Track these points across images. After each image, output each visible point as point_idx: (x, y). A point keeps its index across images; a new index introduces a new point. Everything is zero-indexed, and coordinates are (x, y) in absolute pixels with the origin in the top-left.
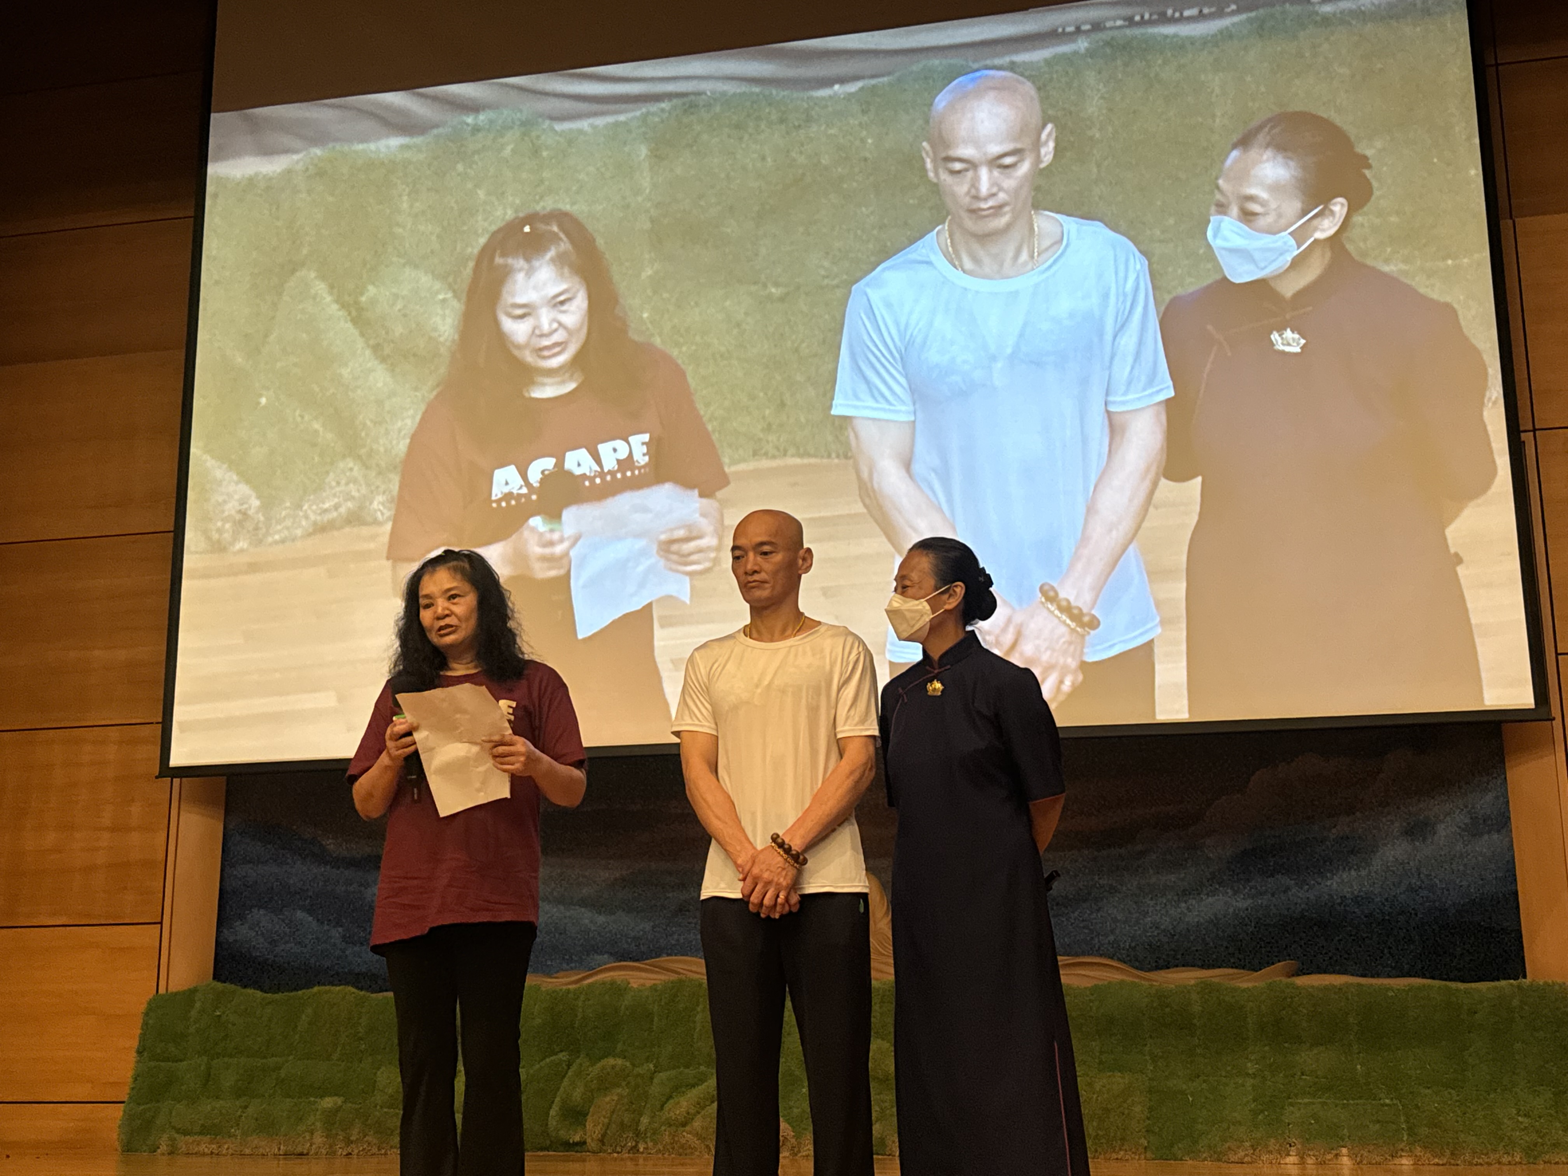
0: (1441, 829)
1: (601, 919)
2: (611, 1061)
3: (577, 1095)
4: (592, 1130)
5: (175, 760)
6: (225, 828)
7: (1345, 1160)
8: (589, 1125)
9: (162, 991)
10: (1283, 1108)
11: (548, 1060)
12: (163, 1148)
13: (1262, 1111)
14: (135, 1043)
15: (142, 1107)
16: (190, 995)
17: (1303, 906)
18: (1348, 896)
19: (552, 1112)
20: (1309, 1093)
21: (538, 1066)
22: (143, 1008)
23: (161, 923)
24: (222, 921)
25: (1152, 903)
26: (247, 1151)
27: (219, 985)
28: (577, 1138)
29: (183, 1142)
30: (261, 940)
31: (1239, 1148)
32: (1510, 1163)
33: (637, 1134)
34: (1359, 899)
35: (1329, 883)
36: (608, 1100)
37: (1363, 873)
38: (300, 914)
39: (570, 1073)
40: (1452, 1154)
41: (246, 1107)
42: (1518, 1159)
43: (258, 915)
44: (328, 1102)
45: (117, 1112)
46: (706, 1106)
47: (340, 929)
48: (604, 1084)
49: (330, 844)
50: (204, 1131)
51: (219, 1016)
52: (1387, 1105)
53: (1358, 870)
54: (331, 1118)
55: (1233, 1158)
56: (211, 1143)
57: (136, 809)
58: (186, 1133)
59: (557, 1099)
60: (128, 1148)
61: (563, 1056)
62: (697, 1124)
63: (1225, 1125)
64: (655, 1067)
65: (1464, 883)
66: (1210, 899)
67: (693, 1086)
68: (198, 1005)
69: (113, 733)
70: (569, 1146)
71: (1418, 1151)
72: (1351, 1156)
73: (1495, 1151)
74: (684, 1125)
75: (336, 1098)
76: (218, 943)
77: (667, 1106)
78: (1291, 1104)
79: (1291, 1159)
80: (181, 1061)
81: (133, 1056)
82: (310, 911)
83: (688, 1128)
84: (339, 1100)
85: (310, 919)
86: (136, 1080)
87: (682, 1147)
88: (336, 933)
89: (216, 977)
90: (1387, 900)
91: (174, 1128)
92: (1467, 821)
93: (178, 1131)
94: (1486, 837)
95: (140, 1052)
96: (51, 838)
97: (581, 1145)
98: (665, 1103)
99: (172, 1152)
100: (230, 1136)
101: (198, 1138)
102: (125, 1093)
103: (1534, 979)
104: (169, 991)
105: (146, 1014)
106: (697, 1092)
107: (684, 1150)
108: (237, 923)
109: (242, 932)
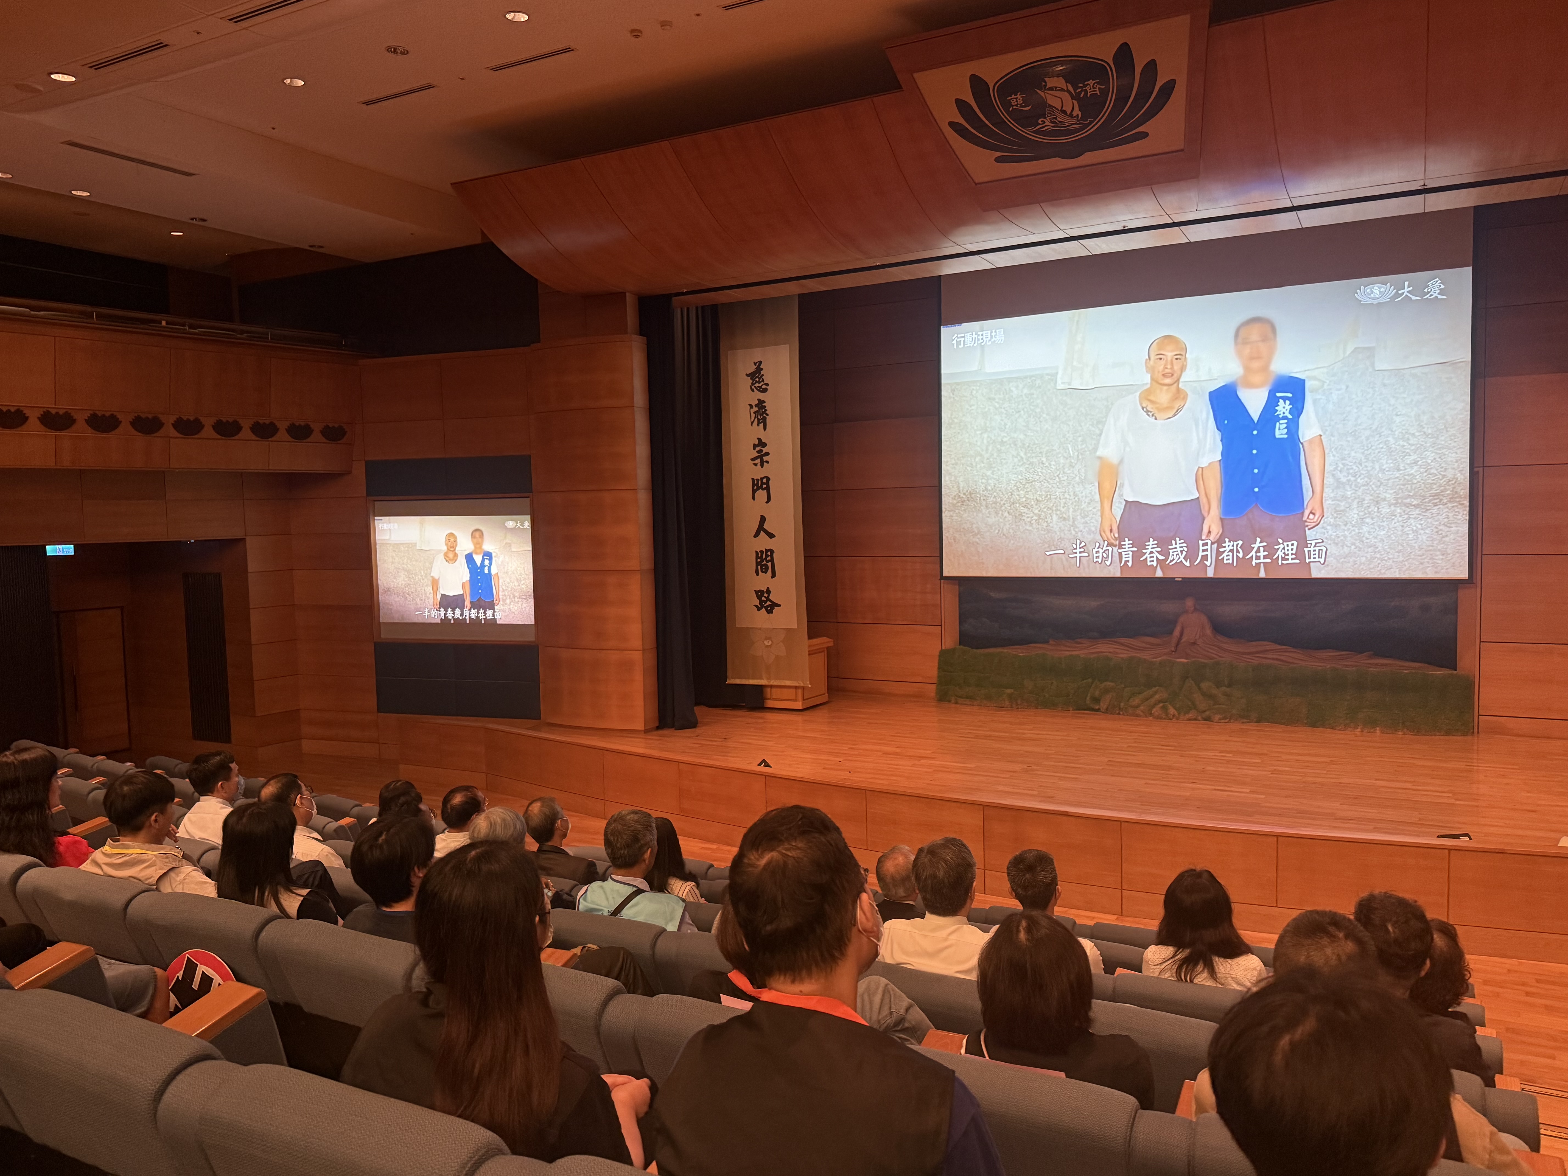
0: (1433, 609)
2: (1108, 683)
3: (1097, 693)
4: (1103, 706)
5: (945, 575)
7: (1378, 732)
8: (1102, 704)
9: (943, 648)
10: (1357, 713)
11: (1085, 681)
12: (953, 701)
13: (1350, 713)
14: (937, 665)
15: (942, 686)
16: (953, 650)
17: (1377, 630)
18: (1396, 627)
19: (1088, 699)
20: (1368, 708)
22: (938, 653)
23: (941, 625)
24: (960, 623)
27: (963, 647)
28: (1097, 708)
29: (960, 700)
30: (973, 629)
31: (1340, 725)
32: (1439, 735)
33: (1120, 709)
35: (1388, 622)
36: (1108, 697)
38: (984, 619)
39: (1093, 686)
40: (1418, 732)
41: (980, 690)
42: (1442, 734)
43: (972, 620)
44: (1009, 691)
45: (934, 687)
46: (1144, 702)
48: (1107, 691)
50: (967, 697)
51: (964, 659)
52: (1396, 714)
53: (1399, 619)
54: (1010, 696)
55: (1338, 729)
56: (970, 701)
57: (929, 586)
58: (960, 697)
59: (1089, 695)
60: (940, 700)
61: (1090, 680)
62: (1142, 708)
63: (1335, 718)
64: (1125, 686)
65: (1438, 631)
67: (1139, 694)
68: (957, 654)
69: (918, 559)
70: (1093, 710)
71: (1405, 730)
72: (1381, 730)
73: (1434, 731)
74: (1137, 708)
75: (1011, 689)
76: (960, 630)
77: (1131, 700)
78: (1361, 712)
79: (1359, 730)
80: (953, 672)
81: (936, 669)
82: (987, 618)
83: (1139, 709)
84: (1012, 691)
85: (988, 620)
86: (939, 678)
87: (1137, 714)
89: (961, 644)
90: (1411, 631)
91: (955, 695)
92: (1443, 609)
93: (957, 696)
95: (939, 668)
96: (899, 594)
97: (1098, 710)
98: (1129, 699)
99: (956, 703)
100: (976, 700)
101: (965, 699)
102: (935, 681)
103: (1459, 672)
104: (947, 648)
105: (939, 656)
106: (1141, 696)
107: (1138, 716)
108: (964, 624)
109: (966, 626)
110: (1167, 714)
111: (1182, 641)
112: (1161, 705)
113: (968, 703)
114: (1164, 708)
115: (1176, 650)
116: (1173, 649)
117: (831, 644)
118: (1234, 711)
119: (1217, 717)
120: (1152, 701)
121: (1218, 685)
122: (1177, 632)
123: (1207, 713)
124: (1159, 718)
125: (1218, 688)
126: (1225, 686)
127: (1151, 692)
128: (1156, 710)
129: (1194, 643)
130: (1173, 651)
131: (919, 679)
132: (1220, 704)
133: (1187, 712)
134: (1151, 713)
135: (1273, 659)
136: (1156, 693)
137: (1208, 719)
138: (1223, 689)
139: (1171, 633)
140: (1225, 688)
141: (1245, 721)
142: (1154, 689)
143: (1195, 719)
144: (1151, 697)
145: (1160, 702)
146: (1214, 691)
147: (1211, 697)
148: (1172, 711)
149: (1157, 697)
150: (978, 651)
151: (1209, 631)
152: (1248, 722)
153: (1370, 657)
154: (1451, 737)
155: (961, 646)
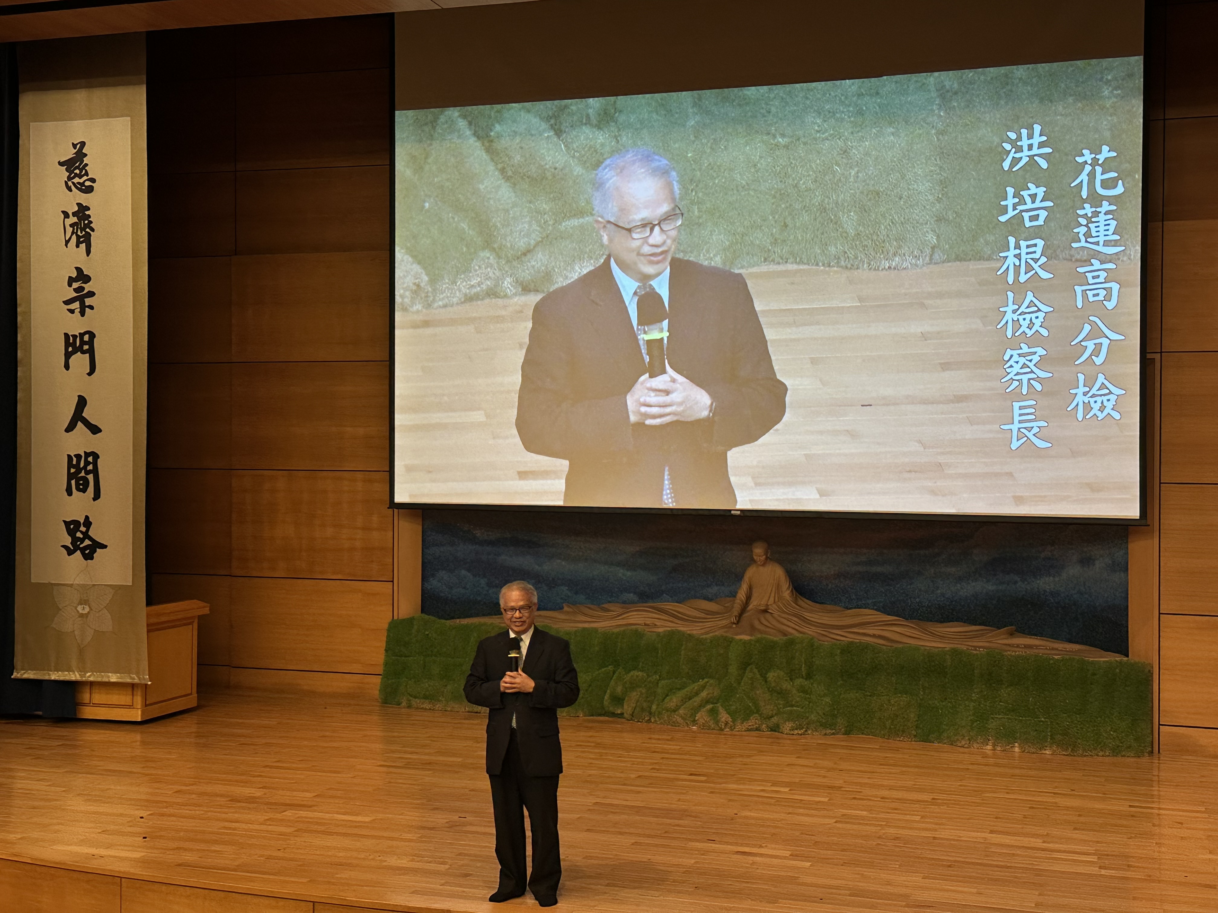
0: (1097, 562)
1: (629, 573)
2: (635, 673)
3: (619, 689)
4: (627, 708)
5: (398, 499)
6: (423, 528)
7: (1017, 749)
8: (625, 707)
9: (396, 618)
10: (988, 720)
11: (603, 670)
12: (404, 704)
13: (977, 721)
14: (384, 644)
15: (390, 682)
16: (410, 621)
17: (1024, 593)
18: (1048, 590)
19: (606, 698)
20: (1002, 712)
21: (597, 672)
22: (386, 626)
23: (393, 581)
24: (424, 578)
25: (941, 582)
26: (449, 709)
27: (426, 617)
28: (619, 712)
29: (415, 702)
30: (444, 587)
31: (962, 739)
32: (1103, 756)
33: (650, 713)
34: (1053, 593)
35: (1038, 582)
36: (635, 695)
37: (1057, 579)
38: (463, 572)
39: (614, 678)
40: (1072, 750)
41: (446, 686)
42: (1107, 754)
43: (442, 573)
45: (378, 680)
46: (686, 702)
47: (486, 580)
48: (633, 686)
49: (478, 533)
50: (426, 697)
51: (428, 635)
52: (1042, 721)
53: (1054, 577)
55: (960, 745)
56: (430, 703)
57: (375, 518)
58: (415, 697)
59: (608, 691)
60: (386, 701)
61: (611, 668)
62: (682, 712)
63: (956, 727)
64: (660, 676)
65: (1106, 595)
66: (974, 584)
67: (679, 689)
68: (416, 627)
69: (359, 475)
70: (613, 715)
71: (1054, 748)
72: (1020, 747)
73: (1095, 749)
74: (675, 711)
76: (422, 590)
77: (666, 701)
78: (993, 718)
79: (989, 747)
80: (408, 656)
81: (382, 651)
82: (469, 570)
83: (677, 713)
85: (469, 574)
86: (386, 665)
87: (674, 722)
88: (483, 582)
89: (423, 611)
90: (1068, 596)
91: (409, 694)
92: (1110, 562)
93: (411, 696)
94: (1116, 573)
95: (386, 650)
96: (330, 531)
97: (621, 715)
98: (665, 698)
99: (409, 707)
100: (439, 701)
101: (422, 701)
102: (380, 670)
103: (1133, 657)
104: (400, 618)
105: (389, 631)
106: (681, 694)
107: (675, 724)
108: (431, 579)
109: (434, 583)
110: (717, 722)
111: (751, 607)
112: (709, 706)
113: (427, 706)
114: (713, 712)
115: (738, 622)
116: (733, 619)
117: (206, 611)
118: (813, 717)
119: (787, 726)
120: (697, 700)
121: (792, 675)
122: (742, 594)
123: (775, 720)
124: (704, 727)
125: (791, 680)
126: (803, 677)
127: (696, 686)
128: (702, 716)
129: (765, 611)
130: (734, 623)
131: (357, 668)
132: (792, 706)
133: (746, 719)
134: (694, 721)
135: (874, 636)
136: (703, 687)
137: (775, 729)
138: (799, 681)
139: (734, 595)
140: (801, 680)
141: (828, 731)
142: (701, 682)
143: (757, 729)
144: (697, 694)
145: (708, 702)
146: (786, 685)
147: (782, 693)
148: (724, 716)
149: (704, 694)
150: (449, 623)
151: (787, 594)
152: (833, 734)
153: (1011, 634)
154: (1119, 759)
155: (423, 615)
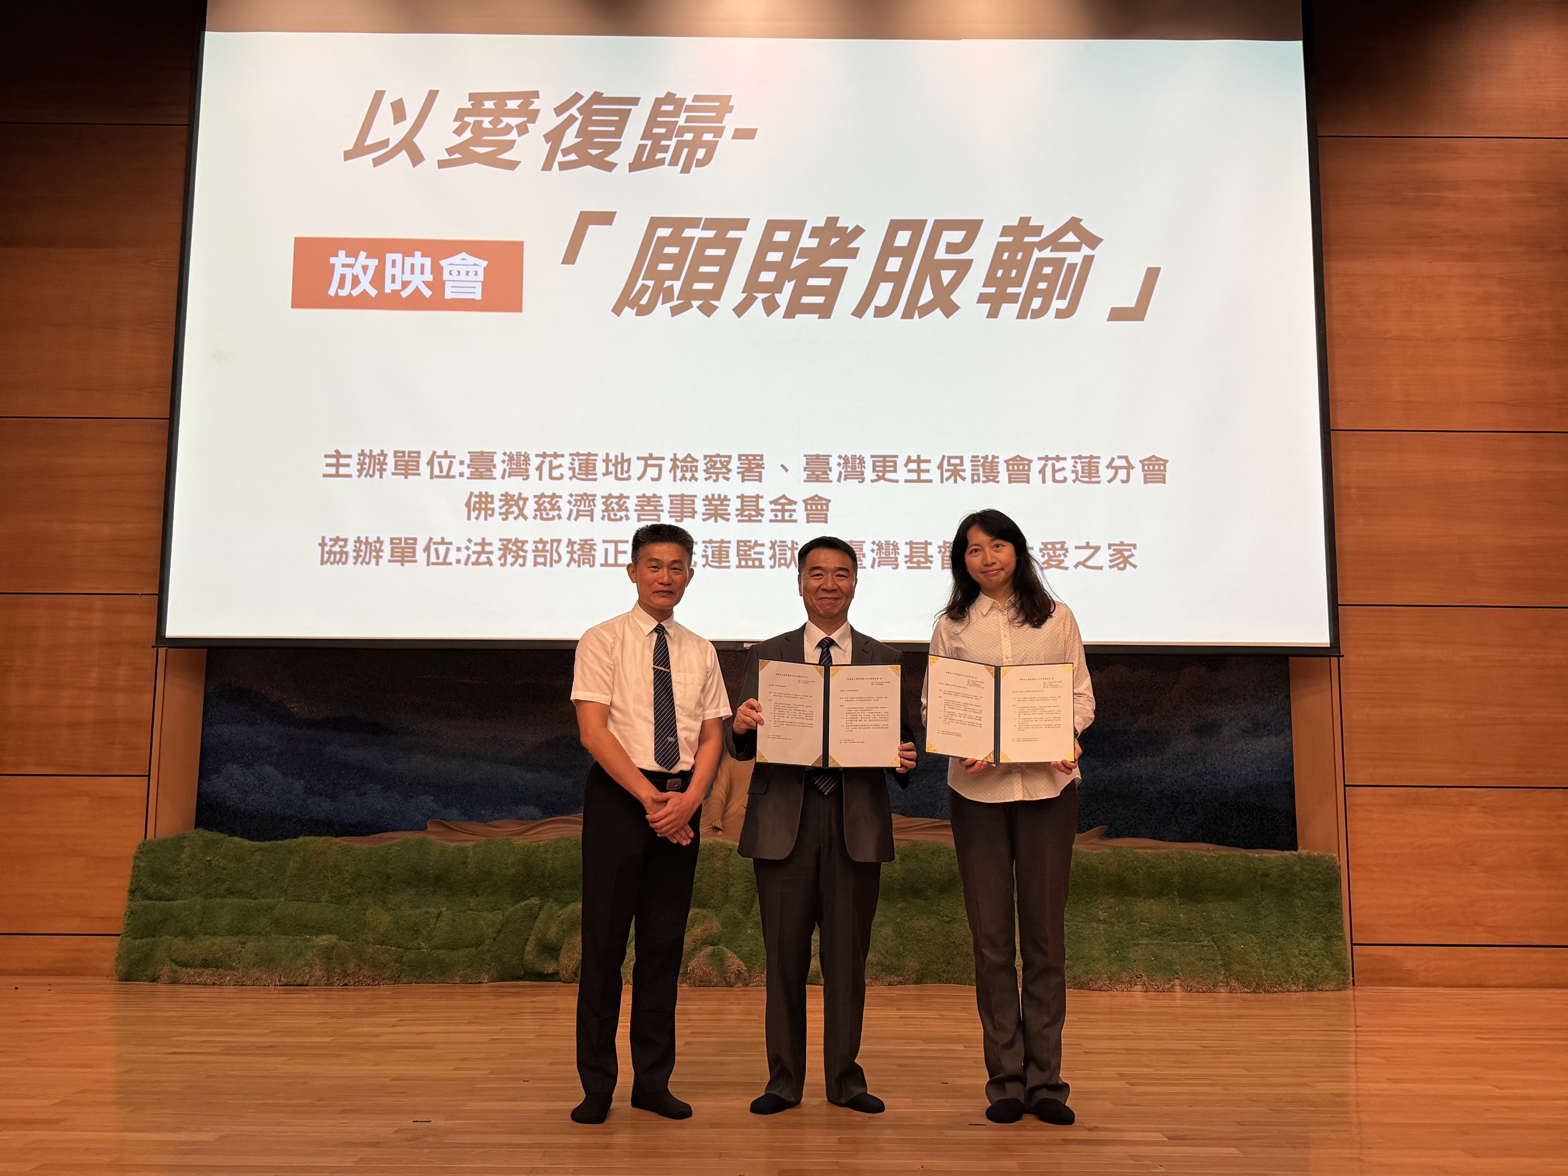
0: (1226, 730)
1: (528, 776)
4: (566, 963)
5: (172, 631)
6: (206, 692)
7: (1179, 990)
9: (150, 835)
10: (1129, 948)
11: (522, 904)
12: (164, 978)
13: (1114, 950)
14: (127, 881)
15: (138, 942)
16: (177, 842)
18: (1144, 776)
19: (528, 949)
20: (1147, 936)
21: (512, 909)
22: (133, 851)
23: (149, 776)
24: (203, 776)
26: (249, 982)
27: (208, 834)
28: (550, 970)
29: (185, 973)
30: (235, 791)
31: (1098, 979)
32: (1297, 991)
34: (1153, 779)
35: (1128, 766)
37: (1157, 759)
38: (268, 769)
39: (542, 915)
40: (1257, 985)
41: (244, 943)
42: (1302, 988)
43: (233, 769)
44: (324, 940)
45: (113, 944)
49: (295, 707)
50: (205, 964)
51: (210, 860)
53: (1153, 756)
54: (327, 954)
55: (1096, 987)
56: (212, 975)
58: (186, 965)
59: (532, 938)
60: (127, 976)
61: (535, 901)
68: (187, 850)
69: (98, 602)
70: (541, 977)
71: (1232, 984)
72: (1183, 985)
73: (1285, 982)
75: (330, 936)
76: (199, 795)
78: (1135, 945)
79: (1138, 988)
80: (174, 900)
81: (124, 895)
82: (276, 766)
84: (334, 938)
85: (276, 772)
86: (129, 916)
88: (299, 785)
89: (199, 825)
91: (173, 961)
92: (1249, 725)
93: (178, 963)
94: (1265, 738)
95: (131, 892)
96: (36, 695)
97: (552, 977)
99: (175, 982)
100: (231, 968)
101: (199, 970)
102: (119, 927)
103: (1305, 854)
104: (159, 837)
105: (136, 859)
108: (214, 776)
109: (218, 784)
110: (723, 974)
113: (207, 978)
114: (718, 958)
115: (723, 828)
116: (717, 824)
130: (719, 829)
131: (74, 925)
145: (707, 942)
148: (734, 963)
152: (900, 983)
153: (1101, 837)
155: (201, 831)
